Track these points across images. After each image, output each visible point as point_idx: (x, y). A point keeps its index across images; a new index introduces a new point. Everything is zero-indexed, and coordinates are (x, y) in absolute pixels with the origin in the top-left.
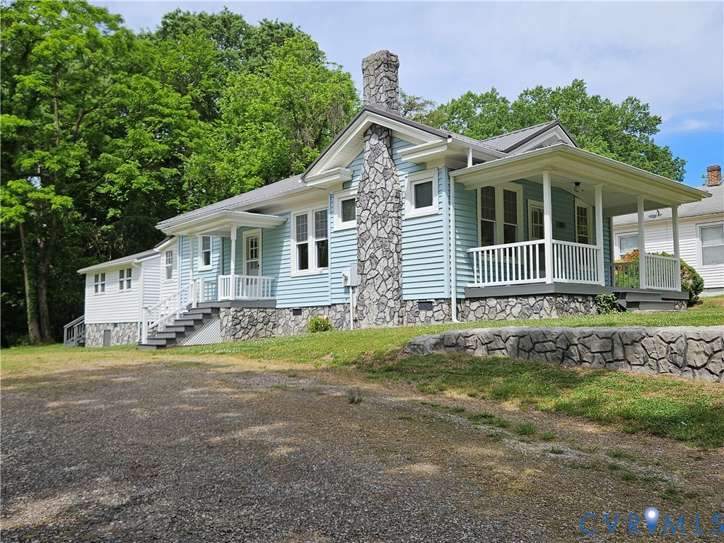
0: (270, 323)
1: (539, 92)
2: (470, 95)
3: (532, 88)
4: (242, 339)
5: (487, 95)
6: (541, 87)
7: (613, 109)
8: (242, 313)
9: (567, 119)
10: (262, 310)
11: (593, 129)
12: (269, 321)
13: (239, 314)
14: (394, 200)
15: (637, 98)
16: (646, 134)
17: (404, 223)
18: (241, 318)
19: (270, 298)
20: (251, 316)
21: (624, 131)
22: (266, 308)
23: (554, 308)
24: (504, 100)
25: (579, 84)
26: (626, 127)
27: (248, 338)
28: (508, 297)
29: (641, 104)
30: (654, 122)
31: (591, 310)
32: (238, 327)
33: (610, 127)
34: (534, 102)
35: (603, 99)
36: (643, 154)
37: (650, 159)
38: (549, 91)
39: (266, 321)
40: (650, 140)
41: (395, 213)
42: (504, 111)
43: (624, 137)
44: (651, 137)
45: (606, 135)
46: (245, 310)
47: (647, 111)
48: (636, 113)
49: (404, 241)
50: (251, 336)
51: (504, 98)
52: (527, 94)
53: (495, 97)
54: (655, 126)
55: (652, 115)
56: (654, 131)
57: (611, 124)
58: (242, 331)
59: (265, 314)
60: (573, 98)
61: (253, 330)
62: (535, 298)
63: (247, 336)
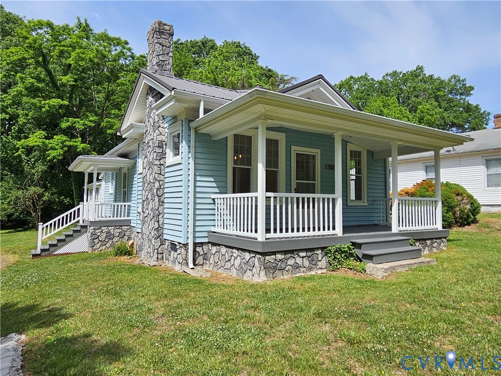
0: (125, 237)
1: (395, 74)
2: (352, 77)
3: (390, 71)
4: (100, 249)
5: (361, 77)
6: (396, 71)
7: (442, 82)
8: (100, 230)
9: (412, 89)
10: (118, 227)
11: (428, 95)
12: (125, 235)
13: (97, 231)
14: (157, 150)
15: (459, 75)
16: (464, 97)
17: (167, 170)
18: (99, 234)
19: (126, 218)
20: (108, 232)
21: (449, 95)
22: (122, 226)
23: (262, 268)
24: (372, 79)
25: (420, 68)
26: (451, 93)
27: (105, 249)
28: (233, 248)
29: (461, 79)
30: (470, 89)
31: (319, 263)
32: (96, 241)
33: (439, 93)
34: (392, 80)
35: (436, 77)
36: (461, 109)
37: (467, 112)
38: (401, 73)
39: (122, 235)
40: (467, 100)
41: (157, 161)
42: (372, 86)
43: (449, 99)
44: (467, 99)
45: (437, 98)
46: (103, 228)
47: (465, 83)
48: (458, 83)
49: (166, 185)
50: (108, 247)
51: (373, 79)
52: (387, 75)
53: (367, 78)
54: (470, 92)
55: (468, 85)
56: (469, 95)
57: (439, 91)
58: (100, 243)
59: (121, 230)
60: (416, 76)
61: (110, 242)
62: (250, 254)
63: (104, 247)
